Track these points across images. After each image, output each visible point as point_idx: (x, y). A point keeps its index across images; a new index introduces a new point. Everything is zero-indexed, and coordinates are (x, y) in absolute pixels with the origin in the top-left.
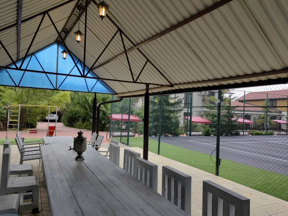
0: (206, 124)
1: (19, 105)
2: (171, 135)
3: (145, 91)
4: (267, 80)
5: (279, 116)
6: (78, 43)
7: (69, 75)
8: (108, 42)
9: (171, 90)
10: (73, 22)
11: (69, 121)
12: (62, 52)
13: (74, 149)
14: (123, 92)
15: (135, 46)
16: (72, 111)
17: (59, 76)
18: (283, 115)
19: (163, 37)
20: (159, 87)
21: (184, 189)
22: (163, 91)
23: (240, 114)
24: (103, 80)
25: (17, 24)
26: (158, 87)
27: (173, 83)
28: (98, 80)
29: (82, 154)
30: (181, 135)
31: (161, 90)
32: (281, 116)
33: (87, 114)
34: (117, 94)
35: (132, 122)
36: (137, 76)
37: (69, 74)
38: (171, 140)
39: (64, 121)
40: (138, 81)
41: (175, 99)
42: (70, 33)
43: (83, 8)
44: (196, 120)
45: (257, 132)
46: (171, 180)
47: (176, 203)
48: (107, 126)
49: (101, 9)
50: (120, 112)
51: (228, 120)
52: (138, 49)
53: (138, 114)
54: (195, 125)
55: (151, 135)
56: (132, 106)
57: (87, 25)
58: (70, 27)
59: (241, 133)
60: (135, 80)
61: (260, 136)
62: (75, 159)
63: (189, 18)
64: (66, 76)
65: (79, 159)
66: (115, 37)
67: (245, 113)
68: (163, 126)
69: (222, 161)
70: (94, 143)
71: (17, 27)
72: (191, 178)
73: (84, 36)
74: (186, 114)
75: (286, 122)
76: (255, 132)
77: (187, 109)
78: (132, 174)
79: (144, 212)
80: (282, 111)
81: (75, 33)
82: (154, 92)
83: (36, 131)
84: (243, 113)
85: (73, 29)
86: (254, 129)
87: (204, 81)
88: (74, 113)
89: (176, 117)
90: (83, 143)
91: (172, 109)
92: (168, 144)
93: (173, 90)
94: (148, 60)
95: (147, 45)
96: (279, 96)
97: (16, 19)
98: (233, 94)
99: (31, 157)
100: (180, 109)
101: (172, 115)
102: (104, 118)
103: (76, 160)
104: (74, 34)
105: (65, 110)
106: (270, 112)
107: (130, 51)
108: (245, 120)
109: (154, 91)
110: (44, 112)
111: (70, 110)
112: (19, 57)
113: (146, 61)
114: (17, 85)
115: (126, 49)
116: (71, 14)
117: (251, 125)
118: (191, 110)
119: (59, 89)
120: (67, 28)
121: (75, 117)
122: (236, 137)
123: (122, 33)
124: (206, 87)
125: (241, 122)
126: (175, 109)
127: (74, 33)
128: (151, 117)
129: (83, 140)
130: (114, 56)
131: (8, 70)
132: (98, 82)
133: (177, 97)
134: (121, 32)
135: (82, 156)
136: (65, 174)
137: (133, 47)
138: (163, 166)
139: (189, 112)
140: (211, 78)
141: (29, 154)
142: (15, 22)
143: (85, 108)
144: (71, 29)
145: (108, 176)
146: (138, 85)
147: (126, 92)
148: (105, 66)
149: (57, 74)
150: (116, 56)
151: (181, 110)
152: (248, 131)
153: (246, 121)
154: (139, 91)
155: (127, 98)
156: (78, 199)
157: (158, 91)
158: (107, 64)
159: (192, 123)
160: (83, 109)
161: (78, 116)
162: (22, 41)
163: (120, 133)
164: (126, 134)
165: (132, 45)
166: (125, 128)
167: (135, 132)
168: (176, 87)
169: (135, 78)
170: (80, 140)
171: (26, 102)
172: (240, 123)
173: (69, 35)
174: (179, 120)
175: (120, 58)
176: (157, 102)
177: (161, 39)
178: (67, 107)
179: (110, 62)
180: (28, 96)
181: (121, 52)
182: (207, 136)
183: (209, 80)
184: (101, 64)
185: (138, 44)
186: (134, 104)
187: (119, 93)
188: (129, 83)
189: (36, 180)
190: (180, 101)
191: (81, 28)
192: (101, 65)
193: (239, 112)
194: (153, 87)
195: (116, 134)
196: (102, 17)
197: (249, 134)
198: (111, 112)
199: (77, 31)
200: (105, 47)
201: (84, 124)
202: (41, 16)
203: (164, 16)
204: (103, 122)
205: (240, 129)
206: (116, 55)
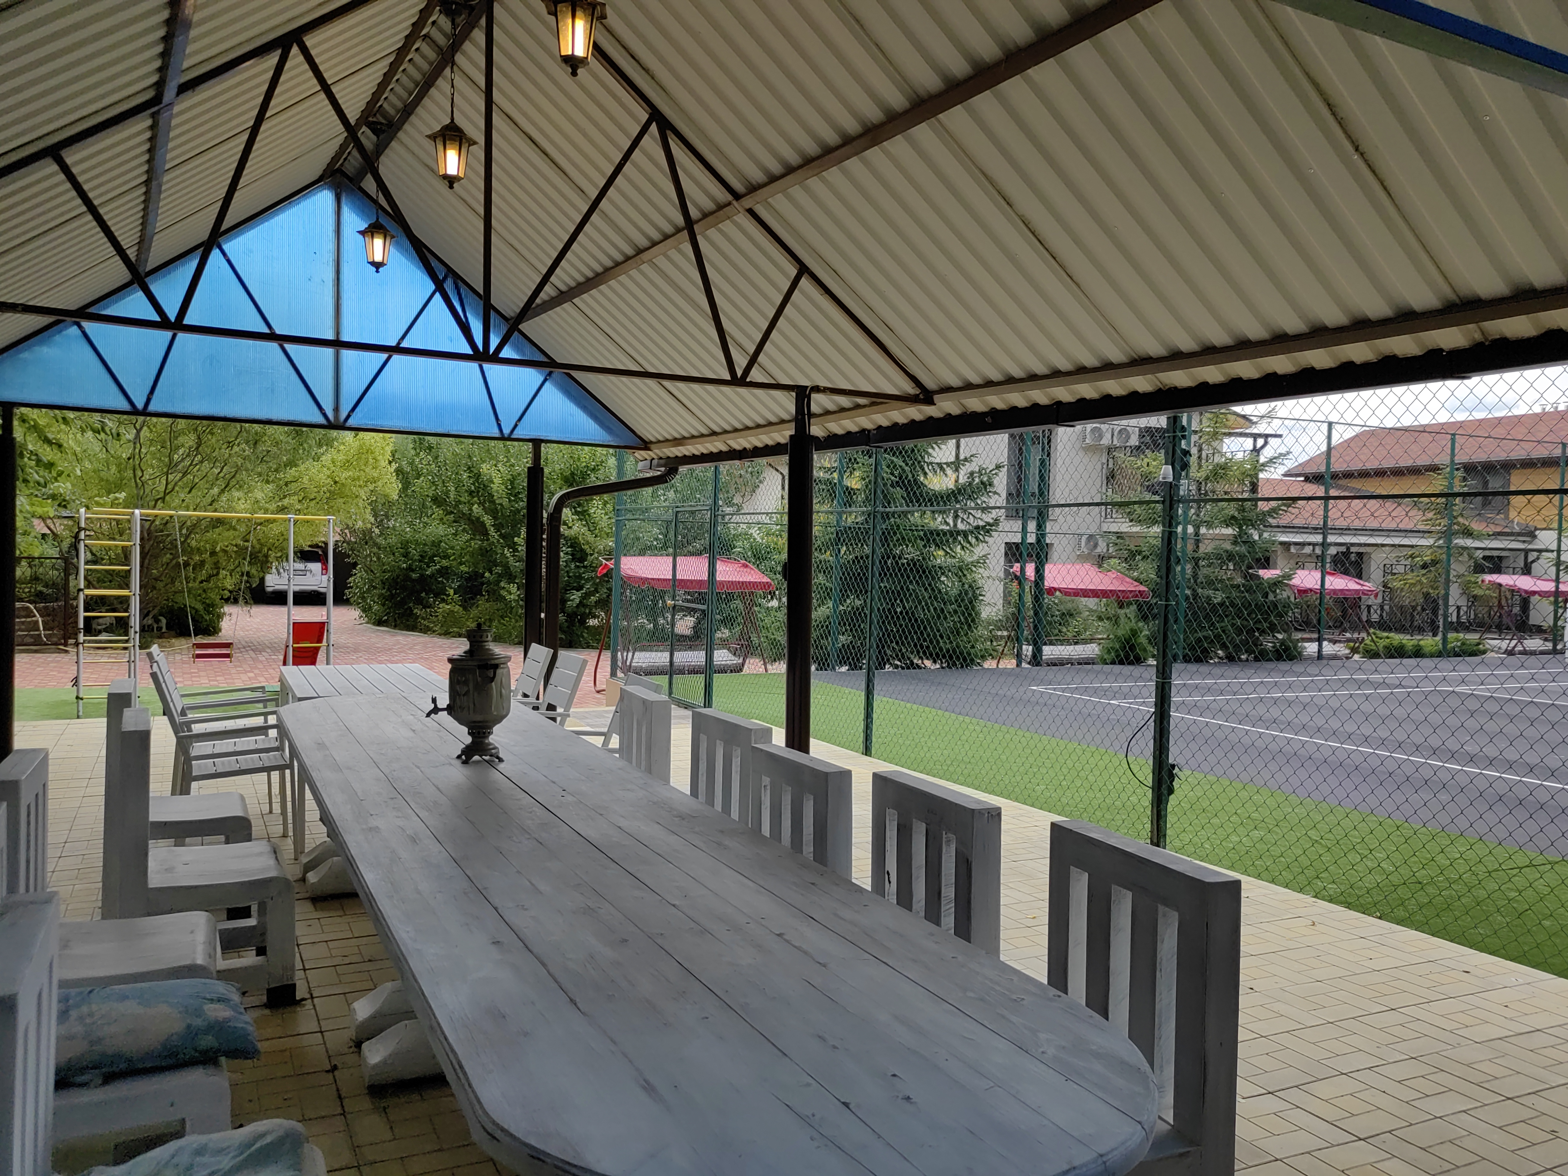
0: (1120, 599)
1: (133, 513)
2: (935, 662)
3: (793, 425)
4: (1380, 361)
5: (1523, 555)
6: (451, 187)
7: (398, 349)
8: (602, 183)
9: (921, 422)
10: (418, 76)
11: (392, 596)
12: (362, 233)
13: (450, 709)
14: (678, 436)
15: (737, 196)
16: (405, 544)
17: (347, 355)
18: (1540, 551)
19: (874, 154)
20: (864, 406)
21: (968, 860)
22: (885, 423)
23: (1308, 550)
24: (575, 374)
25: (156, 100)
26: (858, 406)
27: (930, 384)
28: (550, 374)
29: (490, 733)
30: (990, 664)
31: (872, 421)
32: (1532, 556)
33: (486, 555)
34: (645, 445)
35: (730, 597)
36: (752, 349)
37: (399, 343)
38: (934, 688)
39: (363, 598)
40: (756, 375)
41: (957, 470)
42: (401, 134)
43: (472, 8)
44: (1068, 579)
45: (1395, 643)
46: (911, 829)
47: (933, 915)
48: (592, 622)
49: (570, 21)
50: (665, 547)
51: (1239, 580)
52: (751, 212)
53: (758, 556)
54: (1061, 607)
55: (832, 659)
56: (728, 510)
57: (496, 95)
58: (400, 98)
59: (1311, 648)
60: (739, 373)
61: (1412, 662)
62: (459, 757)
63: (997, 64)
64: (384, 356)
65: (476, 758)
66: (636, 154)
67: (1331, 539)
68: (889, 616)
69: (1180, 774)
70: (538, 698)
71: (153, 116)
72: (999, 815)
73: (479, 151)
74: (1014, 552)
75: (1550, 586)
76: (1382, 643)
77: (1017, 525)
78: (735, 814)
79: (787, 941)
80: (1536, 529)
81: (433, 137)
82: (840, 431)
83: (228, 645)
84: (1318, 538)
85: (419, 110)
86: (1383, 625)
87: (1081, 371)
88: (414, 553)
89: (962, 570)
90: (492, 679)
91: (939, 522)
92: (915, 707)
93: (931, 418)
94: (803, 270)
95: (796, 191)
96: (1528, 446)
97: (155, 78)
98: (1271, 441)
99: (229, 761)
100: (981, 523)
101: (939, 557)
102: (580, 577)
103: (465, 762)
104: (428, 144)
105: (366, 537)
106: (1468, 533)
107: (714, 225)
108: (1329, 579)
109: (838, 426)
110: (260, 552)
111: (393, 540)
112: (147, 261)
113: (793, 272)
114: (140, 405)
115: (694, 213)
116: (410, 39)
117: (1369, 607)
118: (1040, 527)
119: (351, 422)
120: (385, 105)
121: (422, 575)
122: (1284, 666)
123: (669, 132)
124: (1092, 401)
125: (1311, 590)
126: (955, 525)
127: (429, 137)
128: (827, 570)
129: (496, 667)
130: (630, 251)
131: (89, 326)
132: (547, 384)
133: (966, 460)
134: (665, 126)
135: (490, 744)
136: (423, 814)
137: (729, 204)
138: (875, 771)
139: (1031, 539)
140: (1116, 355)
141: (216, 751)
142: (150, 94)
143: (478, 528)
144: (408, 111)
145: (623, 823)
146: (754, 395)
147: (695, 433)
148: (584, 300)
149: (337, 344)
150: (640, 251)
151: (987, 529)
152: (1348, 635)
153: (1338, 583)
154: (758, 426)
155: (699, 468)
156: (496, 902)
157: (856, 424)
158: (594, 292)
159: (1047, 599)
160: (464, 530)
161: (439, 571)
162: (169, 181)
163: (667, 655)
164: (696, 657)
165: (723, 196)
166: (688, 632)
167: (746, 649)
168: (946, 406)
169: (741, 362)
170: (479, 667)
171: (163, 499)
172: (1304, 592)
173: (393, 144)
174: (980, 583)
175: (661, 261)
176: (858, 486)
177: (866, 163)
178: (380, 524)
179: (612, 283)
180: (171, 466)
181: (669, 229)
182: (1121, 663)
183: (1107, 368)
184: (562, 292)
185: (753, 188)
186: (737, 500)
187: (659, 442)
188: (710, 388)
189: (277, 858)
190: (982, 483)
191: (462, 112)
192: (565, 296)
193: (1298, 538)
194: (831, 407)
195: (643, 658)
196: (573, 63)
197: (1354, 650)
198: (616, 543)
199: (446, 128)
200: (585, 208)
201: (474, 612)
202: (273, 59)
203: (878, 50)
204: (575, 597)
205: (1305, 625)
206: (643, 242)
